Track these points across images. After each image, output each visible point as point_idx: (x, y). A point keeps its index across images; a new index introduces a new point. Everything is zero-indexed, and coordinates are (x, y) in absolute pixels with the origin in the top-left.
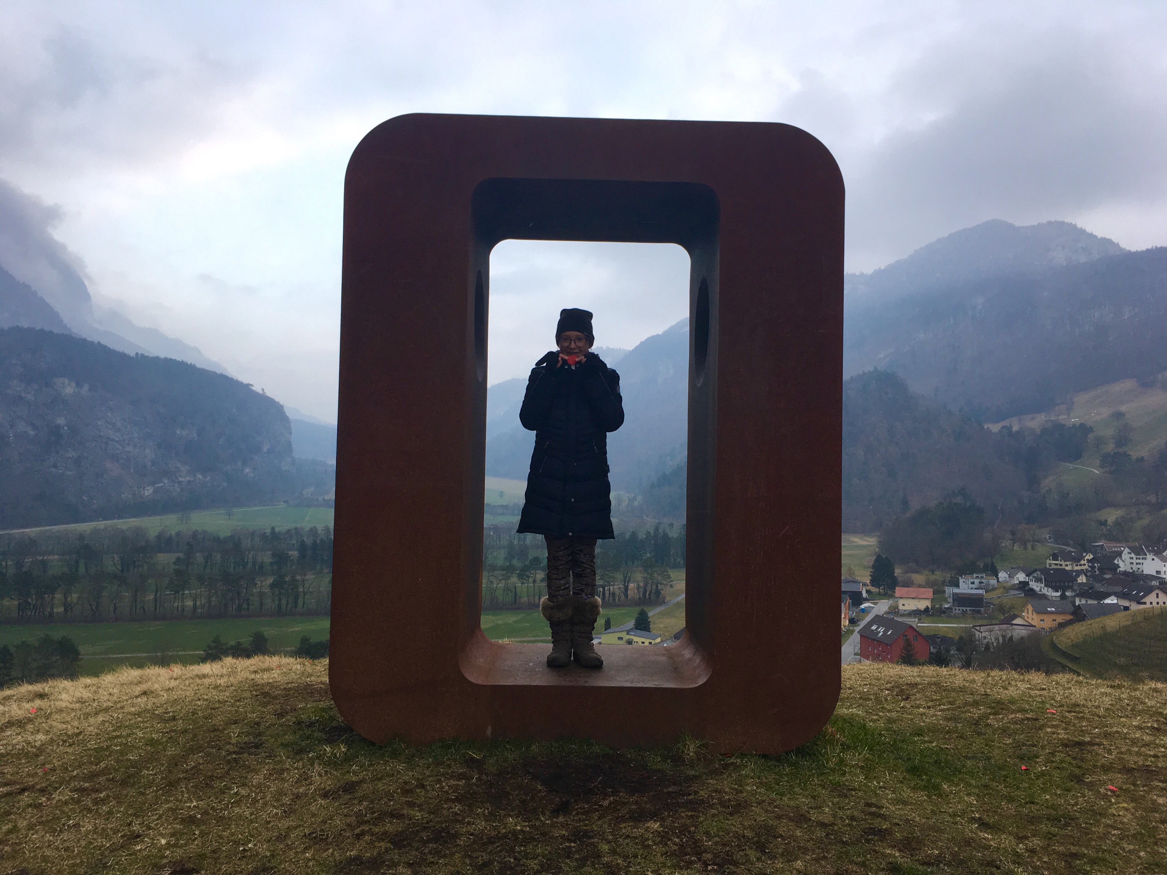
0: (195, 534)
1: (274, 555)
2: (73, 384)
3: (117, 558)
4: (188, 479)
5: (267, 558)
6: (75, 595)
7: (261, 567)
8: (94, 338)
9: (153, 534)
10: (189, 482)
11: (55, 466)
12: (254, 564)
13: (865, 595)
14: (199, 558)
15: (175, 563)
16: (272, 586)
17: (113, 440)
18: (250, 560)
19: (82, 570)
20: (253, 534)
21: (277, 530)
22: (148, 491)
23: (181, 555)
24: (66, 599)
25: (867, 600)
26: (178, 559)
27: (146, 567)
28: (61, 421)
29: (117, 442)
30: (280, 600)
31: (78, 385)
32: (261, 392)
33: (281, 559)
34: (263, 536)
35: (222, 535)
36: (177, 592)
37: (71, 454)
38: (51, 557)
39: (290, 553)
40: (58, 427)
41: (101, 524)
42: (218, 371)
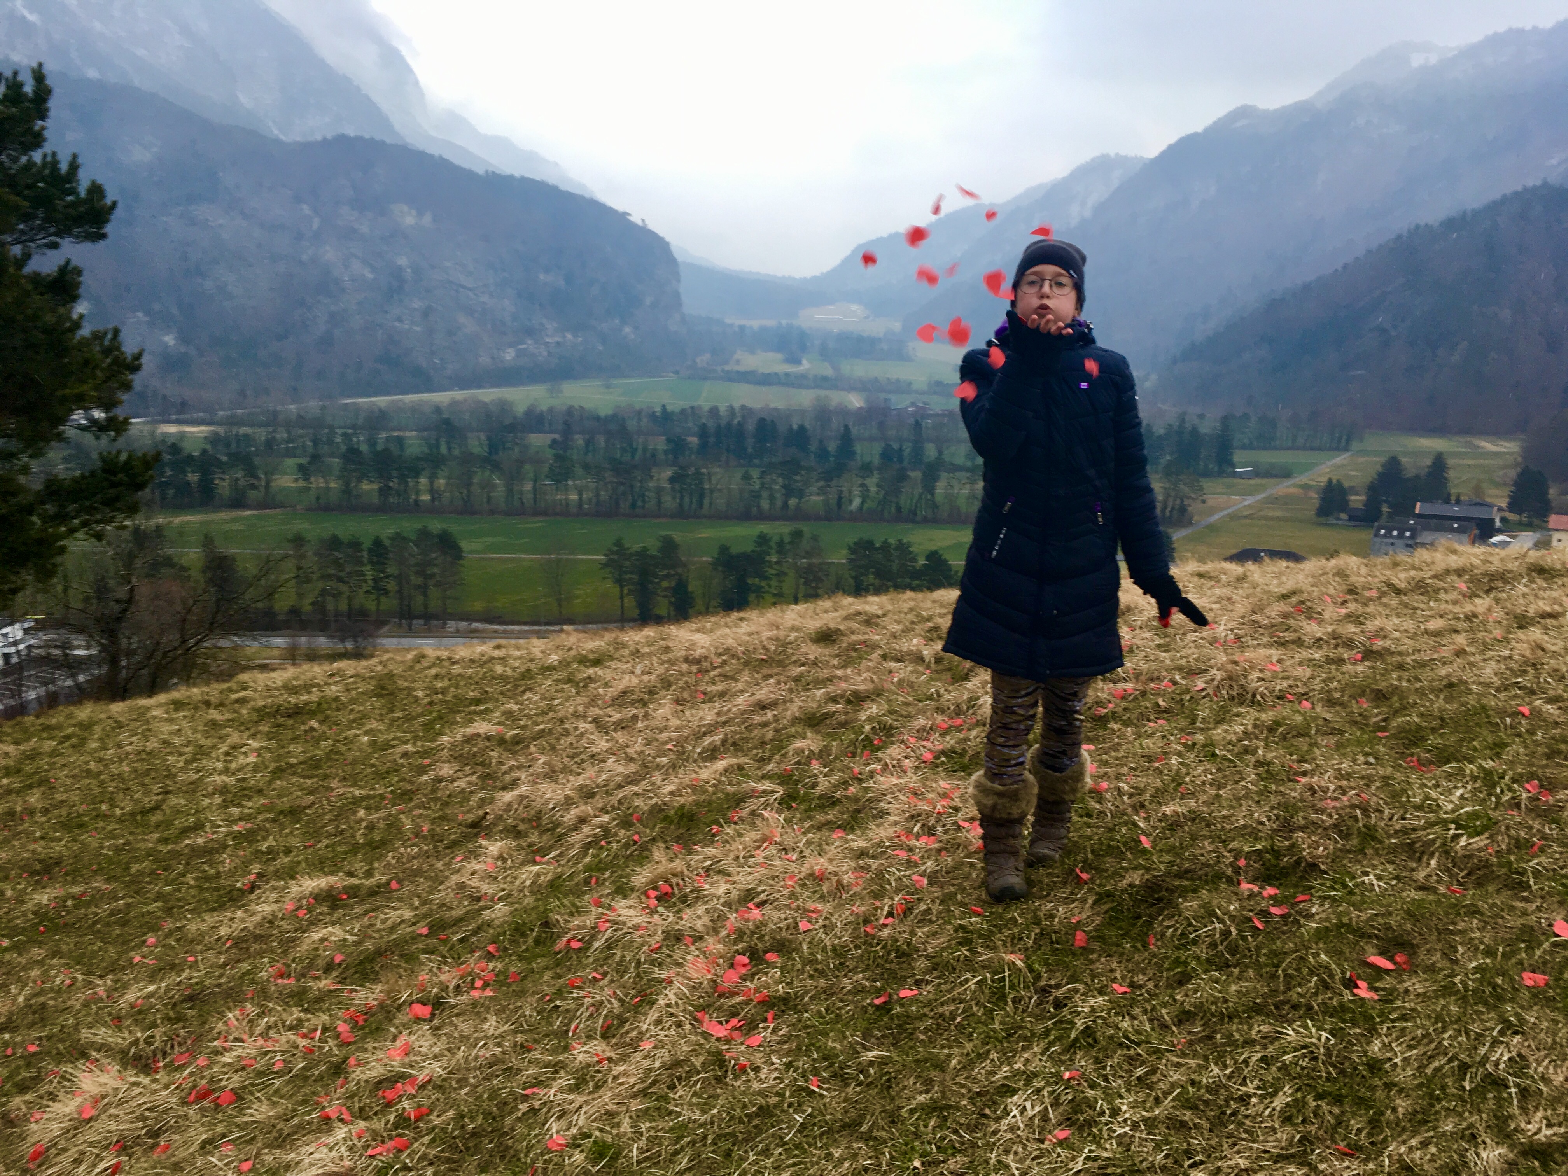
0: (570, 411)
1: (669, 441)
2: (414, 212)
3: (483, 436)
4: (557, 339)
5: (660, 444)
6: (442, 482)
7: (654, 456)
8: (433, 150)
9: (520, 409)
10: (558, 343)
11: (400, 320)
12: (645, 450)
13: (1498, 524)
14: (579, 441)
15: (551, 447)
16: (672, 480)
17: (464, 287)
18: (640, 447)
19: (444, 450)
20: (639, 413)
21: (669, 408)
22: (509, 355)
23: (557, 436)
24: (432, 483)
25: (1500, 531)
26: (554, 441)
27: (517, 449)
28: (402, 261)
29: (470, 289)
30: (682, 498)
31: (420, 214)
32: (640, 223)
33: (677, 446)
34: (653, 416)
35: (603, 413)
36: (559, 481)
37: (417, 304)
38: (408, 434)
39: (690, 439)
40: (400, 268)
41: (458, 395)
42: (587, 196)
